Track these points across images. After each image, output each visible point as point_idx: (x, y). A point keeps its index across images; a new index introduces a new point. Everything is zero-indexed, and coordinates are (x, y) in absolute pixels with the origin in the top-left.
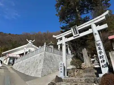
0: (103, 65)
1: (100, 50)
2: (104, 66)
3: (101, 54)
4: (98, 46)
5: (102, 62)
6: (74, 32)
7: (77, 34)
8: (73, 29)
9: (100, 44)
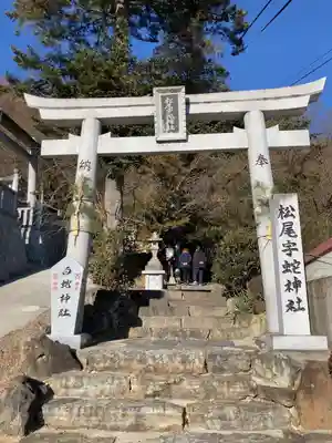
0: (292, 302)
1: (290, 239)
2: (296, 305)
3: (290, 255)
4: (285, 220)
5: (289, 289)
6: (164, 118)
7: (177, 130)
8: (163, 98)
9: (293, 209)
